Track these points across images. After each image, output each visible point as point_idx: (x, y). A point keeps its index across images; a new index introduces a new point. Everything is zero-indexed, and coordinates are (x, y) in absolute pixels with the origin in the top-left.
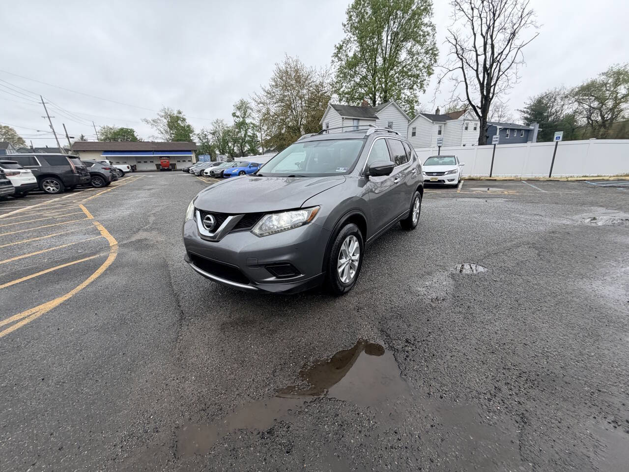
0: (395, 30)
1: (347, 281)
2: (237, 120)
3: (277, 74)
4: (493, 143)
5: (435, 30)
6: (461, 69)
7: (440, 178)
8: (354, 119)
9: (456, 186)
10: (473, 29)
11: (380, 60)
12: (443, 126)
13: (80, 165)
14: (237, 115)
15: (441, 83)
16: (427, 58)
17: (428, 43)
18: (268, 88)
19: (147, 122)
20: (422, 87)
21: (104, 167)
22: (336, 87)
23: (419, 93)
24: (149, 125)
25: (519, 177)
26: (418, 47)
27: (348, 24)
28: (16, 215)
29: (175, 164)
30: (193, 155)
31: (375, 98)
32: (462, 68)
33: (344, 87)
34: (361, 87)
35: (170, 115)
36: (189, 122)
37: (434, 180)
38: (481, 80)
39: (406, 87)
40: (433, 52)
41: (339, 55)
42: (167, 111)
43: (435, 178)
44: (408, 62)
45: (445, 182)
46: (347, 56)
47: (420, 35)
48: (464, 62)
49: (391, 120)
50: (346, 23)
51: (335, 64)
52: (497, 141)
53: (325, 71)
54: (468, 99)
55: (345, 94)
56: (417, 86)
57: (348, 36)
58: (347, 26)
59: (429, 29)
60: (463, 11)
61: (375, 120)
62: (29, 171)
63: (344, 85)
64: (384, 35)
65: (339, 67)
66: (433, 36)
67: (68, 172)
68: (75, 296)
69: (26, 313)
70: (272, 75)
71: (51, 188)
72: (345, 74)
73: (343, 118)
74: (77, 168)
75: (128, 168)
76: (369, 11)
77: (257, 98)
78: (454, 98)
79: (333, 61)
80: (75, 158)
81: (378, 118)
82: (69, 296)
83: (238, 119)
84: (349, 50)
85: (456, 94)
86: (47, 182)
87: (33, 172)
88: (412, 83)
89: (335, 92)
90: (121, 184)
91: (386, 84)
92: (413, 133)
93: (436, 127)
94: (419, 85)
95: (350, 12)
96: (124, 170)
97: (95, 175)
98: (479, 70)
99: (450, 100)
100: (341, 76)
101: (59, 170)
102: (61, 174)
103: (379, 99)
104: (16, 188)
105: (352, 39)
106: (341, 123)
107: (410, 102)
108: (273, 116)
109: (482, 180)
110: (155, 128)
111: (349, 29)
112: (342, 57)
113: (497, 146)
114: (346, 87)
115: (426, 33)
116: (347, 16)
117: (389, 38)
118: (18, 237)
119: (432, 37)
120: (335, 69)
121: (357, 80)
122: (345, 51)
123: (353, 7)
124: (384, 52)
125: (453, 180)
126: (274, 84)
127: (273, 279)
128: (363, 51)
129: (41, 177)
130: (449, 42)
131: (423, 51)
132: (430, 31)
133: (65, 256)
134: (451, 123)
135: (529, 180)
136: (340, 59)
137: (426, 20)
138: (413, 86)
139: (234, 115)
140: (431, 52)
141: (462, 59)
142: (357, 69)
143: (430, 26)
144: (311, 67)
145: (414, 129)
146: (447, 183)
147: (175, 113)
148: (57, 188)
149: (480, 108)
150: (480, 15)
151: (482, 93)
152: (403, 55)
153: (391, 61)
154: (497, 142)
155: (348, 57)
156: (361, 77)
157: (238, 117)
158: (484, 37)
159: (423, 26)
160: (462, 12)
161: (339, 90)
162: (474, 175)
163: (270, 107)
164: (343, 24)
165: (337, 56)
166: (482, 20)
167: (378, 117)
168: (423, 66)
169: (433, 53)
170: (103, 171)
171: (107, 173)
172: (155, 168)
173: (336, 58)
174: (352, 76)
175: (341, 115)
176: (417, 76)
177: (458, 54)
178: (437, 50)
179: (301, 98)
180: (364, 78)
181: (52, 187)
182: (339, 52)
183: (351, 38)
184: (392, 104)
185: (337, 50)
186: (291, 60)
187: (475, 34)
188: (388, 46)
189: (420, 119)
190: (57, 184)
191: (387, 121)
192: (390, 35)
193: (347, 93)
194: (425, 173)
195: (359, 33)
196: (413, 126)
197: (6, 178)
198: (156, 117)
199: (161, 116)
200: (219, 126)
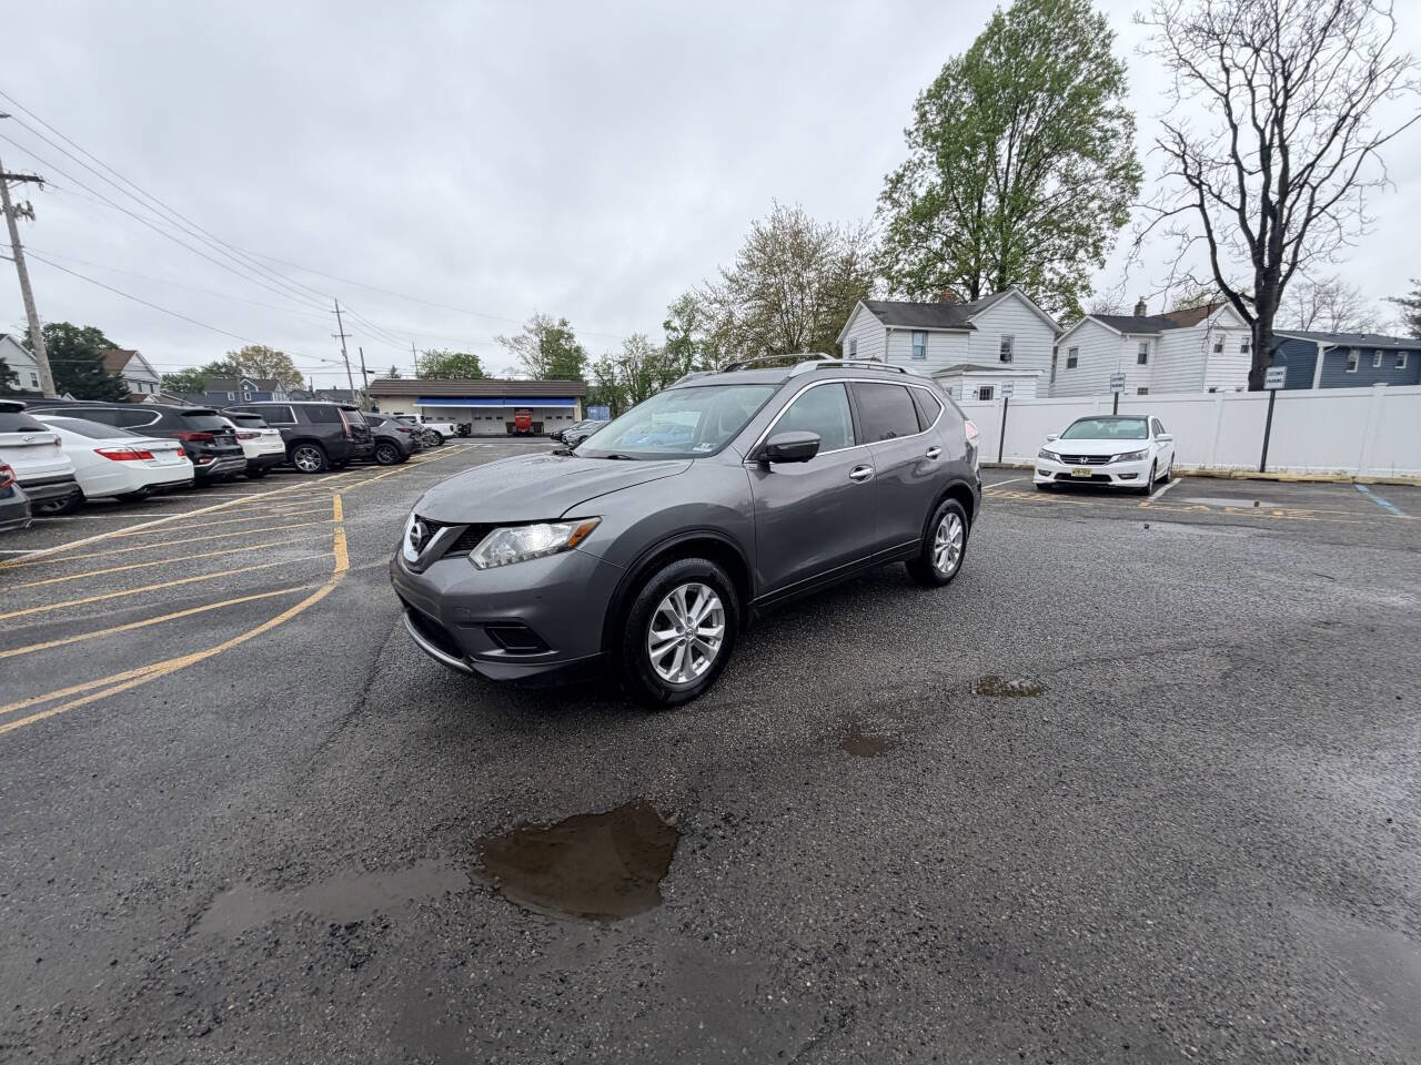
0: (1030, 132)
1: (682, 679)
2: (673, 336)
3: (754, 244)
4: (1268, 386)
5: (1132, 124)
6: (1198, 209)
7: (1097, 469)
8: (914, 331)
9: (1143, 492)
10: (1230, 115)
11: (991, 201)
12: (1152, 342)
13: (360, 423)
14: (673, 325)
15: (1142, 243)
16: (1112, 188)
17: (1116, 154)
18: (733, 270)
19: (504, 342)
20: (1097, 254)
21: (401, 427)
22: (883, 263)
23: (1091, 269)
24: (507, 349)
25: (1349, 475)
26: (1086, 167)
27: (917, 130)
28: (233, 507)
29: (542, 424)
30: (577, 407)
31: (976, 283)
32: (1201, 206)
33: (902, 262)
34: (942, 260)
35: (545, 329)
36: (579, 341)
37: (1081, 475)
38: (1256, 233)
39: (1058, 256)
40: (1127, 174)
41: (895, 196)
42: (540, 320)
43: (1085, 471)
44: (1063, 200)
45: (1110, 480)
46: (913, 195)
47: (1092, 139)
48: (1205, 193)
49: (1009, 332)
50: (912, 130)
51: (884, 214)
52: (1278, 381)
53: (857, 231)
54: (1218, 278)
55: (904, 276)
56: (1087, 251)
57: (918, 155)
58: (915, 134)
59: (1117, 124)
60: (1200, 76)
61: (968, 333)
62: (276, 431)
63: (902, 256)
64: (1003, 146)
65: (893, 221)
66: (1128, 137)
67: (337, 435)
68: (223, 652)
69: (140, 671)
70: (743, 245)
71: (307, 463)
72: (905, 233)
73: (888, 329)
74: (352, 428)
75: (452, 429)
76: (968, 99)
77: (709, 292)
78: (1179, 276)
79: (880, 210)
80: (353, 409)
81: (974, 328)
82: (216, 651)
83: (675, 334)
84: (917, 184)
85: (1183, 268)
86: (303, 453)
87: (282, 433)
88: (1072, 246)
89: (882, 272)
90: (428, 460)
91: (1005, 251)
92: (1070, 360)
93: (1133, 346)
94: (1091, 249)
95: (922, 105)
96: (444, 434)
97: (385, 442)
98: (1247, 209)
99: (1166, 283)
100: (897, 238)
101: (323, 431)
102: (324, 439)
103: (987, 285)
104: (250, 460)
105: (926, 161)
106: (884, 339)
107: (1065, 289)
108: (740, 327)
109: (1235, 478)
110: (516, 354)
111: (920, 140)
112: (902, 199)
113: (1278, 394)
114: (908, 262)
115: (1110, 134)
116: (916, 115)
117: (1015, 151)
118: (211, 545)
119: (1124, 141)
120: (885, 226)
121: (936, 244)
122: (910, 186)
123: (930, 96)
124: (1001, 182)
125: (1133, 476)
126: (745, 262)
127: (497, 652)
128: (949, 183)
129: (294, 444)
130: (1166, 149)
131: (1103, 172)
132: (1121, 129)
133: (256, 584)
134: (1172, 337)
135: (1380, 485)
136: (896, 203)
137: (1110, 104)
138: (1076, 252)
139: (667, 325)
140: (1122, 172)
141: (1199, 187)
142: (936, 222)
143: (1119, 117)
144: (830, 224)
145: (1074, 350)
146: (1116, 482)
147: (556, 325)
148: (316, 464)
149: (1251, 300)
150: (1250, 82)
151: (1258, 261)
152: (1050, 185)
153: (1018, 201)
154: (1280, 385)
155: (916, 197)
156: (944, 238)
157: (675, 329)
158: (1262, 132)
159: (1100, 119)
160: (1199, 79)
161: (890, 268)
162: (1212, 466)
163: (734, 308)
164: (905, 131)
165: (890, 197)
166: (1253, 92)
167: (975, 325)
168: (1100, 207)
169: (1128, 176)
170: (397, 435)
171: (404, 439)
172: (503, 430)
173: (888, 202)
174: (925, 238)
175: (885, 324)
176: (1085, 231)
177: (1188, 177)
178: (1139, 167)
179: (802, 288)
180: (952, 240)
181: (309, 461)
182: (894, 189)
183: (924, 157)
184: (1014, 295)
185: (890, 185)
186: (784, 212)
187: (1234, 127)
188: (1011, 169)
189: (1089, 327)
190: (317, 456)
191: (998, 334)
192: (1018, 144)
193: (910, 274)
194: (1058, 457)
195: (942, 147)
196: (1070, 344)
197: (236, 444)
198: (520, 332)
199: (530, 331)
200: (638, 348)
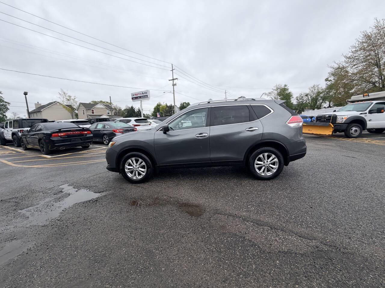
1: (134, 178)
2: (329, 83)
14: (330, 79)
18: (350, 54)
35: (279, 88)
36: (289, 91)
42: (278, 86)
110: (269, 97)
139: (327, 80)
147: (283, 86)
157: (330, 80)
163: (349, 69)
198: (271, 91)
199: (274, 90)
200: (315, 89)
